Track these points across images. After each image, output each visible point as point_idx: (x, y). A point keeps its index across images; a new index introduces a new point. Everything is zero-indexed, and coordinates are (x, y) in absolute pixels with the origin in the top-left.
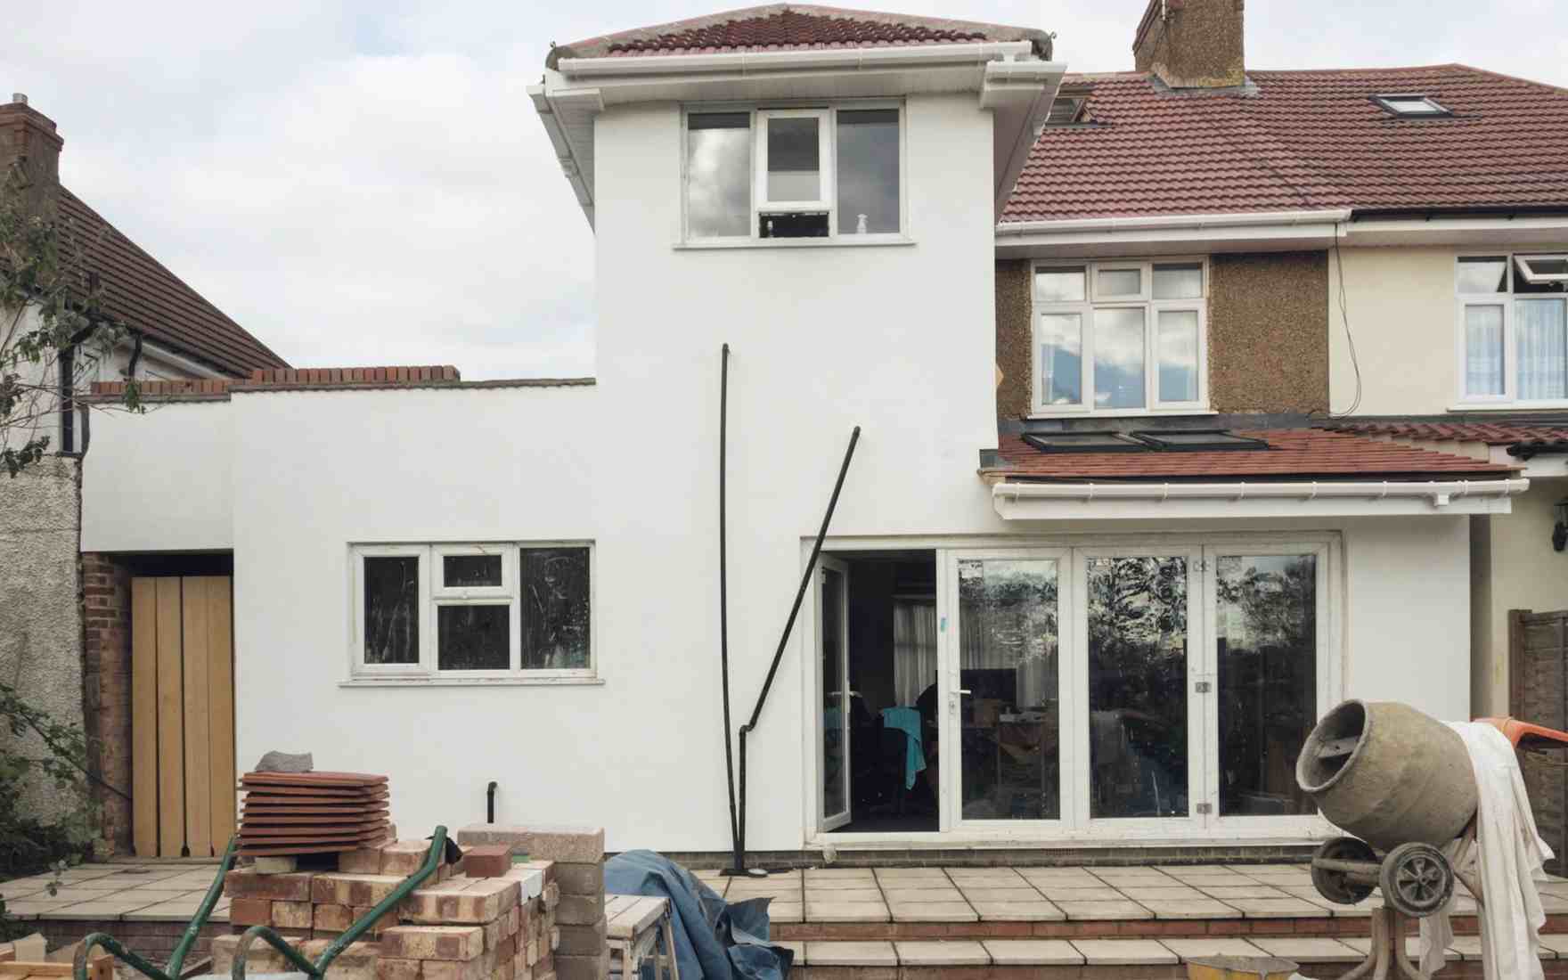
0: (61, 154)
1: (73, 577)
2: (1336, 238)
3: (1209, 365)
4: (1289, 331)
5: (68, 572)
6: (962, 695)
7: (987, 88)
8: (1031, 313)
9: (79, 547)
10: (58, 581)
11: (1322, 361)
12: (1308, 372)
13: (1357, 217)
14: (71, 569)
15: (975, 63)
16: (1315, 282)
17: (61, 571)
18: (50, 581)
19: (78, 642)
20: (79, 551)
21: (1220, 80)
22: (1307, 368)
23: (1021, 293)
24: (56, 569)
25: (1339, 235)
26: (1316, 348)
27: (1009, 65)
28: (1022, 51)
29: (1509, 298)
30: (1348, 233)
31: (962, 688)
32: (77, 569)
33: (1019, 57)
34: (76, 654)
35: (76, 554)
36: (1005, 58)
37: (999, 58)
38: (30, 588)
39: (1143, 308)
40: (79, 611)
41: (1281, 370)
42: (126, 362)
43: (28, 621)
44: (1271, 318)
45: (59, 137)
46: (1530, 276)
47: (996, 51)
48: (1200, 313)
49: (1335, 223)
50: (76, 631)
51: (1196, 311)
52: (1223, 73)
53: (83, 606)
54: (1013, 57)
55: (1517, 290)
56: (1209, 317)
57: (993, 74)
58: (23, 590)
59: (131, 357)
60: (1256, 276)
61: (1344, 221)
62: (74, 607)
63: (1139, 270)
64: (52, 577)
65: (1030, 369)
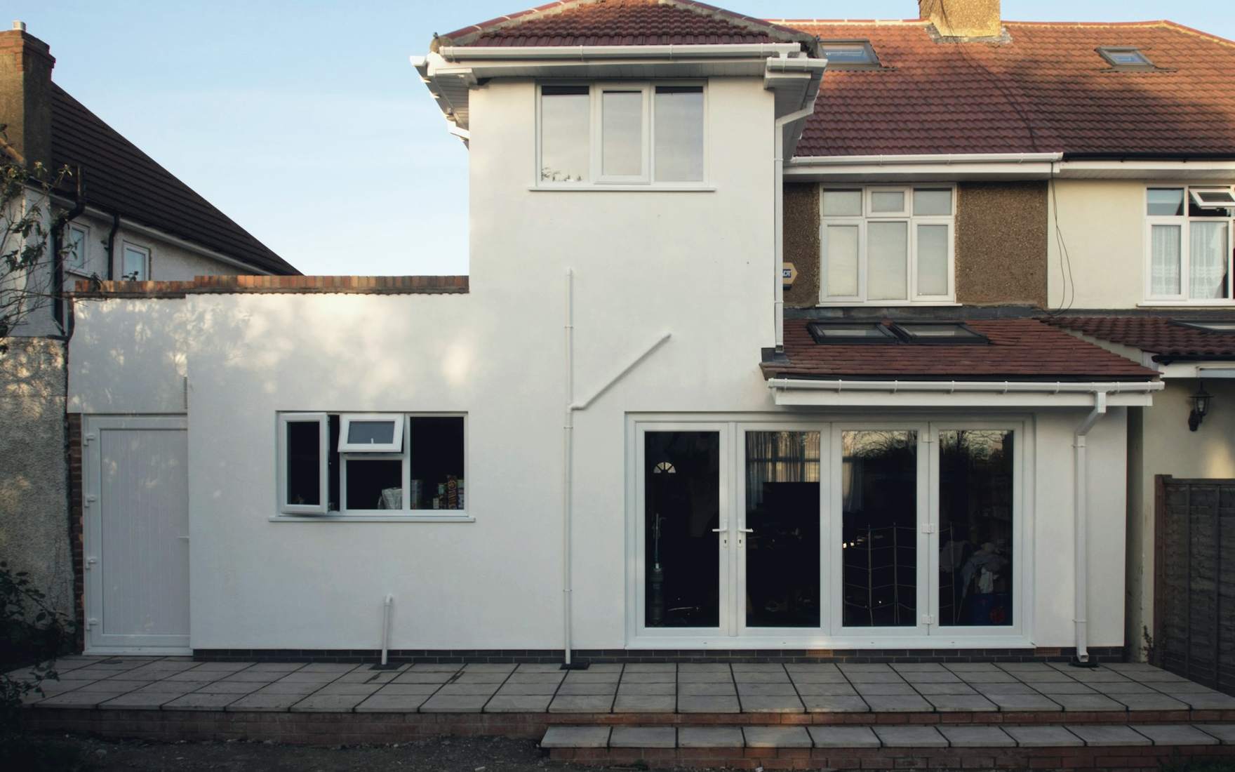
0: (54, 70)
1: (61, 433)
2: (1052, 173)
3: (956, 267)
4: (1017, 243)
5: (57, 429)
6: (747, 533)
7: (768, 76)
8: (819, 224)
9: (66, 410)
10: (49, 435)
11: (1042, 266)
12: (1032, 274)
13: (1067, 158)
14: (60, 426)
15: (758, 57)
16: (1038, 205)
17: (52, 428)
18: (42, 435)
19: (65, 483)
20: (66, 413)
21: (981, 31)
22: (1031, 271)
23: (812, 209)
24: (47, 426)
25: (1054, 171)
26: (1038, 256)
27: (783, 60)
28: (793, 50)
29: (1185, 220)
30: (1061, 170)
31: (748, 527)
32: (65, 427)
33: (791, 55)
34: (64, 493)
35: (63, 415)
36: (781, 55)
37: (776, 55)
38: (27, 439)
39: (906, 222)
40: (65, 459)
41: (1011, 273)
42: (106, 234)
43: (25, 465)
44: (1003, 232)
45: (51, 56)
46: (1201, 203)
47: (773, 50)
48: (949, 227)
49: (1052, 162)
50: (64, 475)
51: (947, 226)
52: (983, 25)
53: (69, 455)
54: (786, 55)
55: (1191, 214)
56: (956, 230)
57: (772, 67)
58: (22, 442)
59: (110, 231)
60: (993, 199)
61: (1058, 161)
62: (62, 456)
63: (903, 192)
64: (45, 432)
65: (818, 268)
